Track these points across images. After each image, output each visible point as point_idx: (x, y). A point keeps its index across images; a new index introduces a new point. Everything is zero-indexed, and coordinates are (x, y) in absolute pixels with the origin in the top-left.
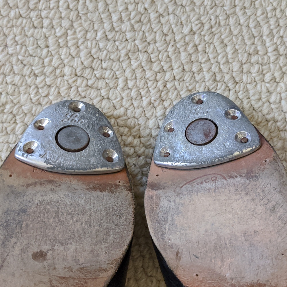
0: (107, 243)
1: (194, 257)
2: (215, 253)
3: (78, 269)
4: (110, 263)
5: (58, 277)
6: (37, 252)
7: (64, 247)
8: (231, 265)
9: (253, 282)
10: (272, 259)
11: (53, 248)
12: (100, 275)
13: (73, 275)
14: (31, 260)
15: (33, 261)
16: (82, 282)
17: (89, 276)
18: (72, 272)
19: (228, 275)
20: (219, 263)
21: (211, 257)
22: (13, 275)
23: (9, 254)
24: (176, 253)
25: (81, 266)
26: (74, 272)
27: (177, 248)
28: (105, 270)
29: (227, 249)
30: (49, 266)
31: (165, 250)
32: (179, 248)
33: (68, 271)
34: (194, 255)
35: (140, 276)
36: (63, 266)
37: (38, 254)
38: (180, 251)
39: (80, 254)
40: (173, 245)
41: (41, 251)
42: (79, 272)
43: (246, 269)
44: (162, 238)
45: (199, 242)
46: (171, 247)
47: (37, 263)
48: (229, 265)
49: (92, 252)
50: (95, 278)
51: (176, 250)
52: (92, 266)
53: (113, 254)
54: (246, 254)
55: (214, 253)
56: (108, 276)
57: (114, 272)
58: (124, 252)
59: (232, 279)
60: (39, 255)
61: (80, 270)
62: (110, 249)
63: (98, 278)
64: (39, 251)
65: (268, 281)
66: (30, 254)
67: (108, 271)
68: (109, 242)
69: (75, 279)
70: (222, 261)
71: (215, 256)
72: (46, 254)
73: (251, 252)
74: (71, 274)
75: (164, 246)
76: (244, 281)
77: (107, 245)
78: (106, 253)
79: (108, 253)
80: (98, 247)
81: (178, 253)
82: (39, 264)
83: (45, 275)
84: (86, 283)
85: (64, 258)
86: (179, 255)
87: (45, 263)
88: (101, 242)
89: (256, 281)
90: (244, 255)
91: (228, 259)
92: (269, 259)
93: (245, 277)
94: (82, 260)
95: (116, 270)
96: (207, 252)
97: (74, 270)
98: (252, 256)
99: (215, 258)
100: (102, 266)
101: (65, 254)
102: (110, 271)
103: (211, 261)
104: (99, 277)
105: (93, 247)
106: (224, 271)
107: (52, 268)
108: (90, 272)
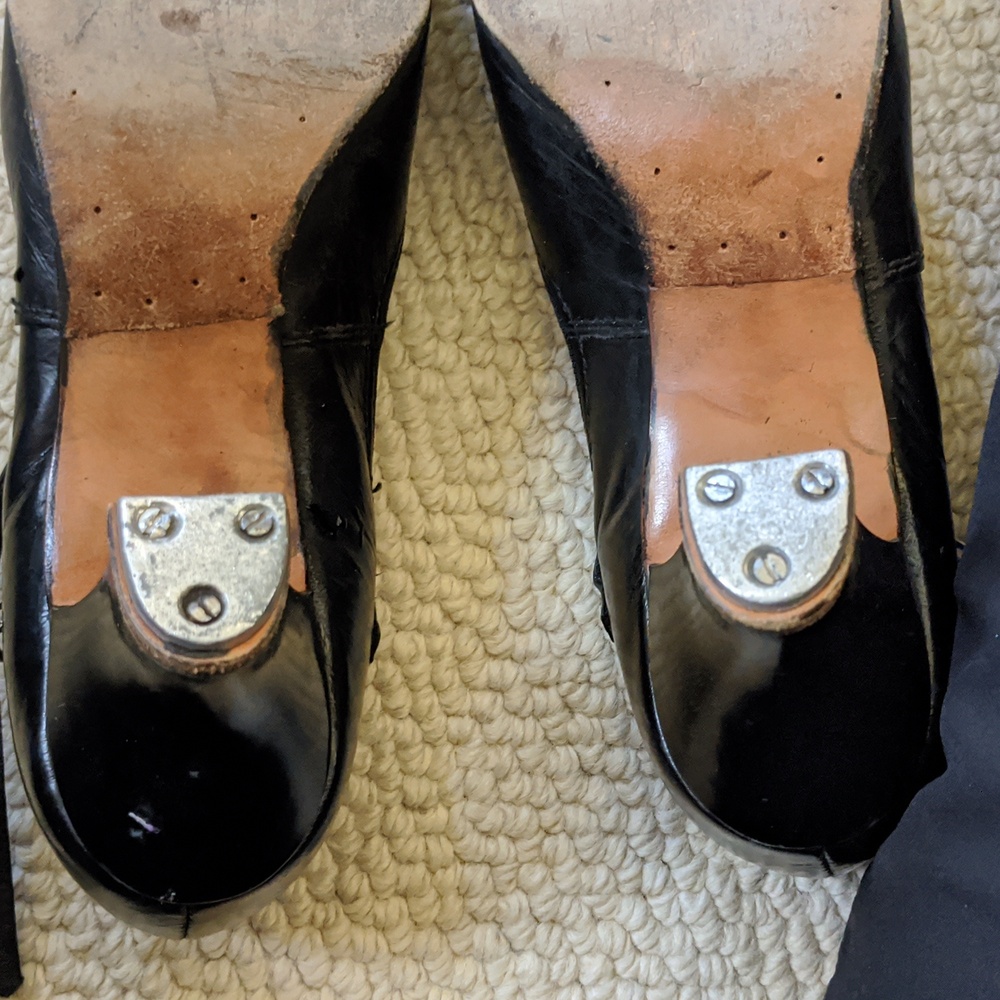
0: (360, 15)
1: (598, 40)
2: (655, 24)
3: (284, 61)
4: (370, 61)
5: (234, 73)
6: (174, 13)
7: (244, 7)
8: (697, 44)
9: (755, 77)
10: (806, 20)
11: (215, 8)
12: (341, 85)
13: (272, 75)
14: (160, 28)
15: (165, 30)
16: (295, 94)
17: (315, 81)
18: (269, 65)
19: (689, 69)
20: (666, 45)
21: (644, 32)
22: (113, 57)
23: (100, 11)
24: (550, 40)
25: (293, 56)
26: (276, 65)
27: (554, 28)
28: (355, 75)
29: (686, 10)
30: (208, 46)
31: (520, 39)
32: (557, 28)
33: (258, 61)
34: (599, 36)
35: (444, 221)
36: (246, 50)
37: (176, 17)
38: (560, 33)
39: (287, 29)
40: (542, 23)
41: (182, 11)
42: (286, 69)
43: (737, 49)
44: (511, 14)
45: (611, 5)
46: (537, 27)
47: (173, 35)
48: (693, 44)
49: (320, 27)
50: (331, 90)
51: (550, 34)
52: (320, 58)
53: (375, 40)
54: (738, 16)
55: (652, 23)
56: (364, 92)
57: (380, 86)
58: (405, 43)
59: (700, 76)
60: (179, 18)
61: (289, 63)
62: (368, 29)
63: (338, 91)
64: (178, 9)
65: (795, 71)
66: (156, 14)
67: (363, 79)
68: (363, 13)
69: (276, 82)
70: (675, 37)
71: (654, 29)
72: (197, 18)
73: (751, 10)
74: (264, 69)
75: (517, 29)
76: (732, 76)
77: (357, 19)
78: (357, 36)
79: (361, 36)
80: (335, 20)
81: (554, 38)
82: (179, 39)
83: (197, 65)
84: (307, 96)
85: (245, 32)
86: (557, 43)
87: (195, 37)
88: (342, 11)
89: (763, 74)
90: (732, 19)
91: (691, 32)
92: (796, 22)
93: (734, 68)
94: (292, 43)
95: (384, 82)
96: (633, 23)
97: (273, 63)
98: (753, 19)
99: (653, 34)
100: (349, 64)
101: (248, 23)
102: (368, 81)
103: (645, 43)
104: (340, 89)
105: (323, 17)
106: (679, 60)
107: (215, 50)
108: (314, 72)
